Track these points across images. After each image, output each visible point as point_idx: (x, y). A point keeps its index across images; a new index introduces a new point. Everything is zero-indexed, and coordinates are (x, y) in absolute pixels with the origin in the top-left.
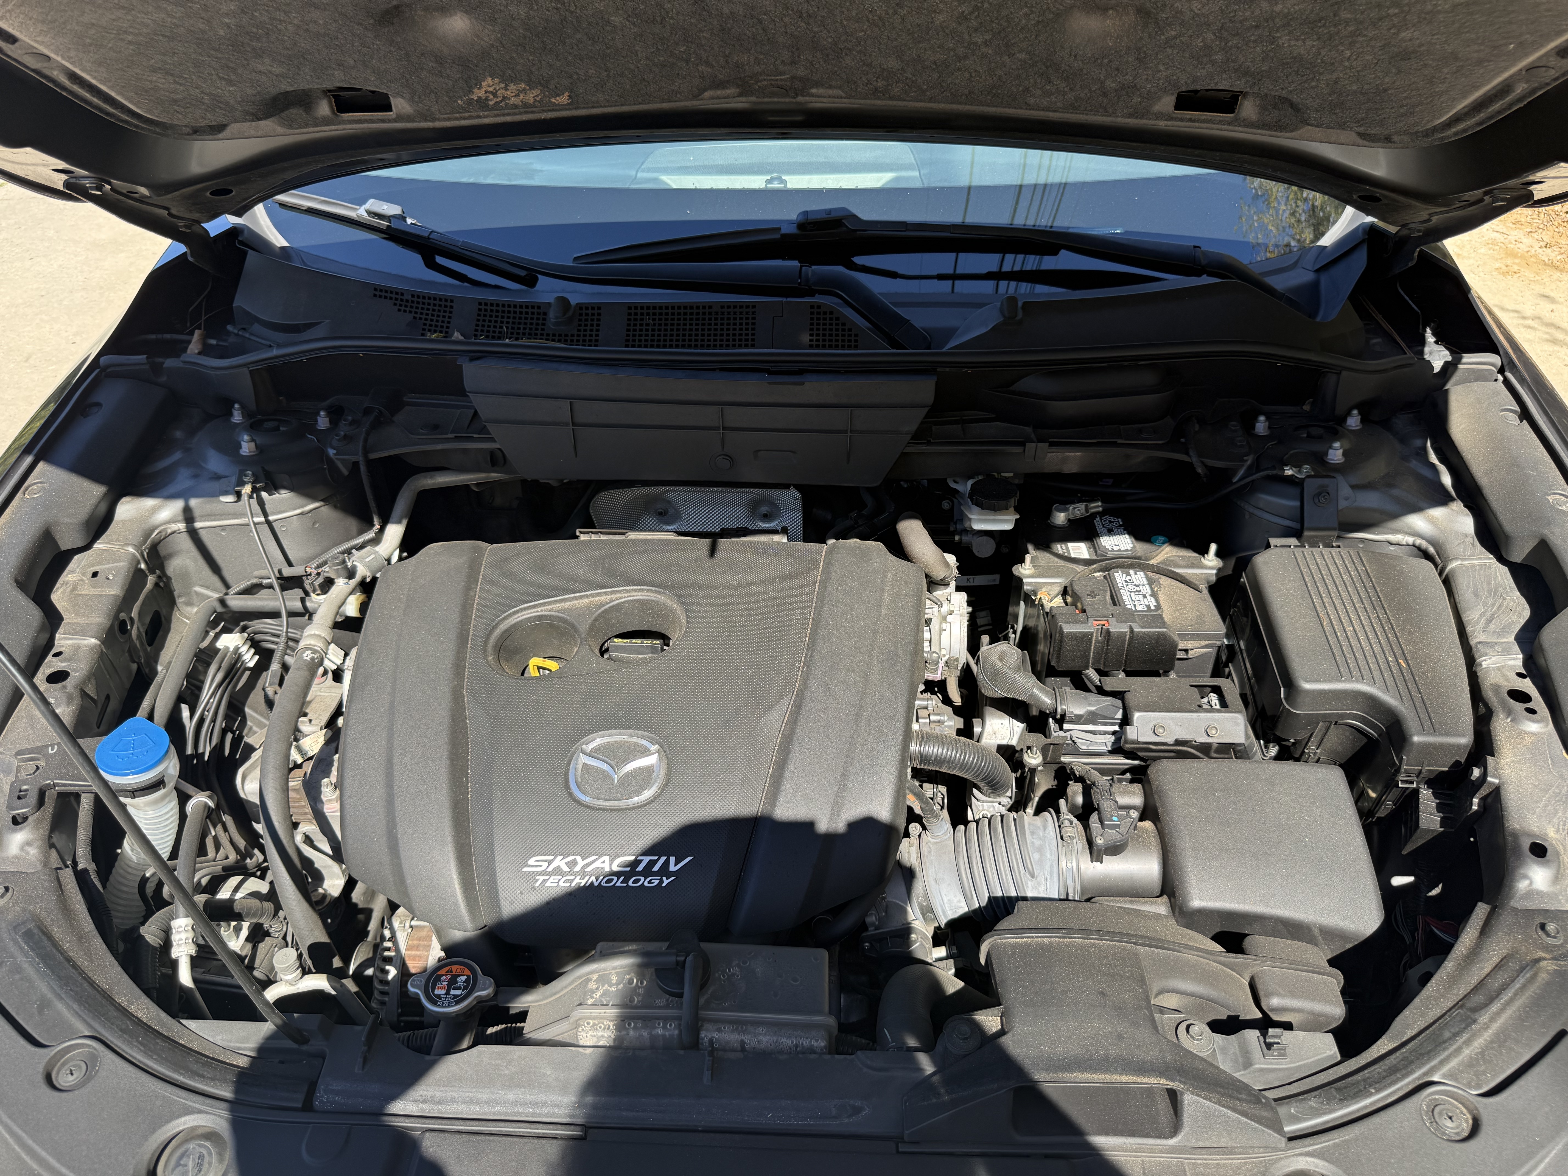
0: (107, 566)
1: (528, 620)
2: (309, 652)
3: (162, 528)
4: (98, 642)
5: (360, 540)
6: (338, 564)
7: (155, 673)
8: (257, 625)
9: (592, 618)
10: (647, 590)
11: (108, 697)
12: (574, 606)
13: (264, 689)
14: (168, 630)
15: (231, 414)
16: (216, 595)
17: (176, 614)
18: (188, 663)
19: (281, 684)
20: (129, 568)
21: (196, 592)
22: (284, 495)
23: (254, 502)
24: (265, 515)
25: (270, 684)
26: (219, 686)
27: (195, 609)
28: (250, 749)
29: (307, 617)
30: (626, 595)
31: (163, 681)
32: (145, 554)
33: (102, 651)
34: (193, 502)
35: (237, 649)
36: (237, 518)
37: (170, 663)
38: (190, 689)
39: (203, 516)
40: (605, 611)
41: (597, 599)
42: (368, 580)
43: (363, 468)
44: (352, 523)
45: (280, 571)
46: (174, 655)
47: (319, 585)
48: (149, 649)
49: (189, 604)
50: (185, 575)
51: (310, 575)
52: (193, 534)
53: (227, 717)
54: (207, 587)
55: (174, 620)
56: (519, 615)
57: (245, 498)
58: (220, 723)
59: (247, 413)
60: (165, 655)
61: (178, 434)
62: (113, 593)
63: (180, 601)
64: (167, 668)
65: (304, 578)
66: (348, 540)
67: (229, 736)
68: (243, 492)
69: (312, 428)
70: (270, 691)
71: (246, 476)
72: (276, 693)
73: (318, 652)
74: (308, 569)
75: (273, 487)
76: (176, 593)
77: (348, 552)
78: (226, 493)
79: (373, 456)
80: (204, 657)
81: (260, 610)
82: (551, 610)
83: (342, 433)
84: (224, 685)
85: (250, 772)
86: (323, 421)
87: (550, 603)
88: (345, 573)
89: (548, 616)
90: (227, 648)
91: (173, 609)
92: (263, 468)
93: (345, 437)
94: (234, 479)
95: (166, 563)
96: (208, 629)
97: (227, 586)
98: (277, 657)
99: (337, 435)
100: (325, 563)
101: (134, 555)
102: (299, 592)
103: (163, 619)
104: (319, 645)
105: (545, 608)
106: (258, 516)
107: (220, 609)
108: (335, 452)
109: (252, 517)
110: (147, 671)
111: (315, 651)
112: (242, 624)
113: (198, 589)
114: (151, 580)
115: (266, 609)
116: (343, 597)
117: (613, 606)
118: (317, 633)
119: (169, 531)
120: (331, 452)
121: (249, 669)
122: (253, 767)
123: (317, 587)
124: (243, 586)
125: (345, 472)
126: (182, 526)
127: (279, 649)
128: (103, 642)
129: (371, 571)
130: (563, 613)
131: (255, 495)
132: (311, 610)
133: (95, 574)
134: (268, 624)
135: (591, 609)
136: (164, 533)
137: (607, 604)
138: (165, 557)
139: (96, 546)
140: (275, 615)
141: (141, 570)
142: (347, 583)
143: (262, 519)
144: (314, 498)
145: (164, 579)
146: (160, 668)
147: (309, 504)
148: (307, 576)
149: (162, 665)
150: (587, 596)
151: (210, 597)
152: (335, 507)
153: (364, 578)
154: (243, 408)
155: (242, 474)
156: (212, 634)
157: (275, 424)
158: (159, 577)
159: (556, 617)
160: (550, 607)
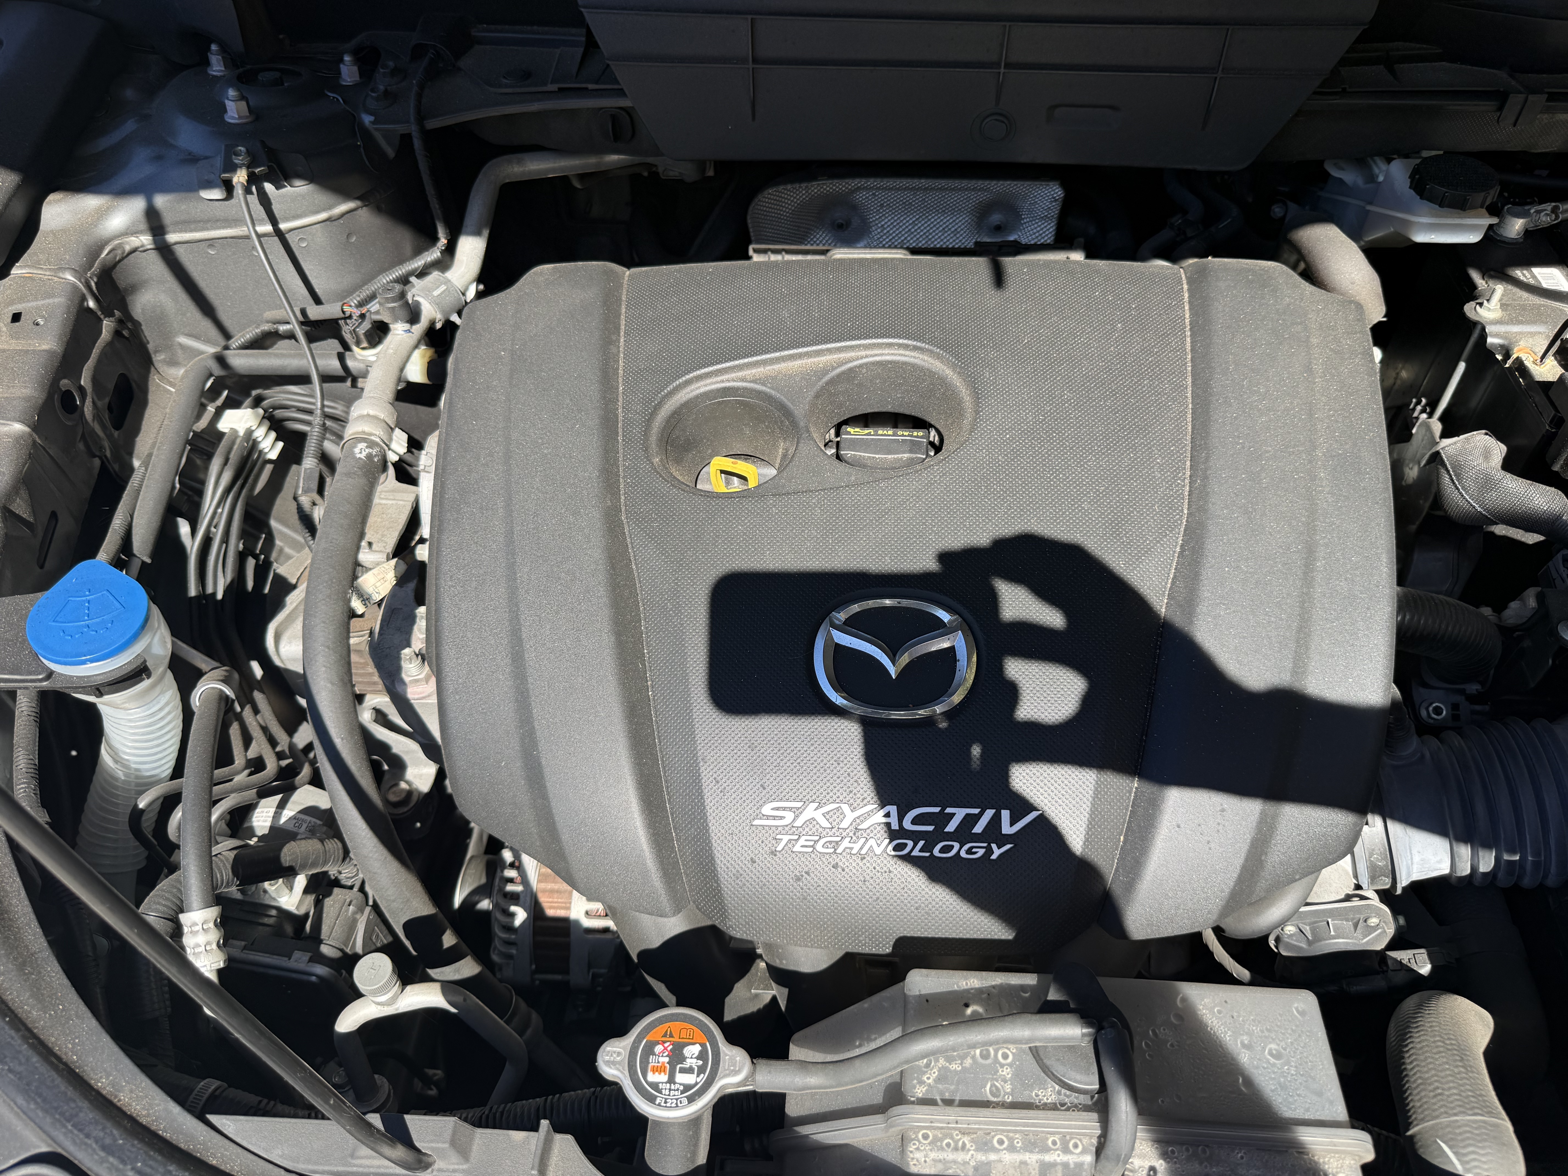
0: (34, 304)
1: (706, 395)
2: (362, 445)
3: (117, 242)
4: (27, 429)
5: (419, 263)
6: (393, 300)
7: (130, 470)
8: (277, 395)
9: (812, 393)
10: (900, 346)
11: (54, 515)
12: (779, 372)
13: (295, 498)
14: (144, 404)
15: (207, 63)
16: (211, 350)
17: (154, 380)
18: (176, 456)
19: (321, 491)
20: (69, 307)
21: (180, 344)
22: (299, 189)
23: (253, 199)
24: (274, 221)
25: (306, 491)
26: (227, 491)
27: (182, 371)
28: (284, 587)
29: (349, 383)
30: (863, 353)
31: (141, 486)
32: (93, 284)
33: (34, 442)
34: (161, 201)
35: (249, 433)
36: (230, 227)
37: (150, 455)
38: (186, 494)
39: (177, 223)
40: (831, 382)
41: (816, 360)
42: (439, 326)
43: (417, 143)
44: (405, 237)
45: (303, 312)
46: (154, 444)
47: (365, 334)
48: (116, 434)
49: (173, 363)
50: (161, 319)
51: (350, 317)
52: (165, 251)
53: (244, 534)
54: (197, 337)
55: (152, 388)
56: (693, 387)
57: (239, 191)
58: (235, 544)
59: (231, 59)
60: (144, 443)
61: (129, 93)
62: (45, 347)
63: (158, 358)
64: (146, 464)
65: (341, 322)
66: (401, 262)
67: (251, 563)
68: (235, 180)
69: (333, 80)
70: (305, 500)
71: (237, 154)
72: (314, 504)
73: (377, 444)
74: (346, 308)
75: (281, 176)
76: (150, 347)
77: (404, 281)
78: (208, 185)
79: (432, 124)
80: (202, 445)
81: (279, 373)
82: (743, 380)
83: (382, 88)
84: (235, 489)
85: (286, 628)
86: (349, 72)
87: (740, 368)
88: (403, 313)
89: (738, 389)
90: (234, 432)
91: (148, 371)
92: (263, 142)
93: (386, 93)
94: (219, 162)
95: (129, 299)
96: (203, 400)
97: (227, 336)
98: (311, 447)
99: (373, 91)
100: (372, 297)
101: (75, 287)
102: (333, 345)
103: (134, 385)
104: (377, 433)
105: (733, 375)
106: (262, 222)
107: (218, 371)
108: (372, 118)
109: (254, 225)
110: (116, 467)
111: (371, 444)
112: (254, 393)
113: (183, 340)
114: (107, 326)
115: (288, 372)
116: (405, 353)
117: (843, 373)
118: (372, 413)
119: (128, 248)
120: (367, 119)
121: (270, 461)
122: (290, 619)
123: (362, 337)
124: (249, 334)
125: (391, 153)
126: (146, 240)
127: (314, 433)
128: (35, 428)
129: (443, 312)
130: (764, 384)
131: (254, 189)
132: (354, 372)
133: (16, 317)
134: (291, 394)
135: (811, 376)
136: (119, 252)
137: (834, 368)
138: (126, 290)
139: (15, 271)
140: (302, 379)
141: (89, 310)
142: (409, 331)
143: (268, 228)
144: (345, 194)
145: (130, 325)
146: (136, 463)
147: (339, 204)
148: (345, 318)
149: (139, 458)
150: (800, 356)
151: (202, 353)
152: (379, 209)
153: (432, 323)
154: (224, 50)
155: (230, 152)
156: (211, 409)
157: (277, 74)
158: (120, 322)
159: (752, 390)
160: (740, 374)
